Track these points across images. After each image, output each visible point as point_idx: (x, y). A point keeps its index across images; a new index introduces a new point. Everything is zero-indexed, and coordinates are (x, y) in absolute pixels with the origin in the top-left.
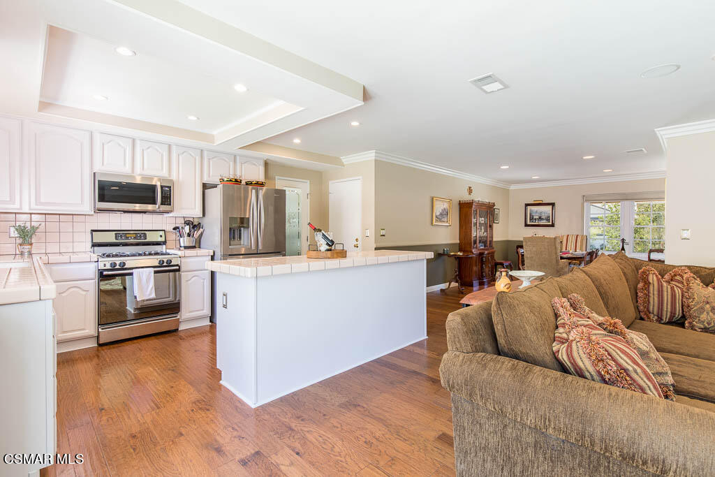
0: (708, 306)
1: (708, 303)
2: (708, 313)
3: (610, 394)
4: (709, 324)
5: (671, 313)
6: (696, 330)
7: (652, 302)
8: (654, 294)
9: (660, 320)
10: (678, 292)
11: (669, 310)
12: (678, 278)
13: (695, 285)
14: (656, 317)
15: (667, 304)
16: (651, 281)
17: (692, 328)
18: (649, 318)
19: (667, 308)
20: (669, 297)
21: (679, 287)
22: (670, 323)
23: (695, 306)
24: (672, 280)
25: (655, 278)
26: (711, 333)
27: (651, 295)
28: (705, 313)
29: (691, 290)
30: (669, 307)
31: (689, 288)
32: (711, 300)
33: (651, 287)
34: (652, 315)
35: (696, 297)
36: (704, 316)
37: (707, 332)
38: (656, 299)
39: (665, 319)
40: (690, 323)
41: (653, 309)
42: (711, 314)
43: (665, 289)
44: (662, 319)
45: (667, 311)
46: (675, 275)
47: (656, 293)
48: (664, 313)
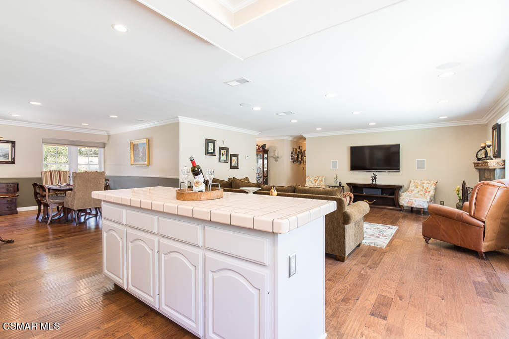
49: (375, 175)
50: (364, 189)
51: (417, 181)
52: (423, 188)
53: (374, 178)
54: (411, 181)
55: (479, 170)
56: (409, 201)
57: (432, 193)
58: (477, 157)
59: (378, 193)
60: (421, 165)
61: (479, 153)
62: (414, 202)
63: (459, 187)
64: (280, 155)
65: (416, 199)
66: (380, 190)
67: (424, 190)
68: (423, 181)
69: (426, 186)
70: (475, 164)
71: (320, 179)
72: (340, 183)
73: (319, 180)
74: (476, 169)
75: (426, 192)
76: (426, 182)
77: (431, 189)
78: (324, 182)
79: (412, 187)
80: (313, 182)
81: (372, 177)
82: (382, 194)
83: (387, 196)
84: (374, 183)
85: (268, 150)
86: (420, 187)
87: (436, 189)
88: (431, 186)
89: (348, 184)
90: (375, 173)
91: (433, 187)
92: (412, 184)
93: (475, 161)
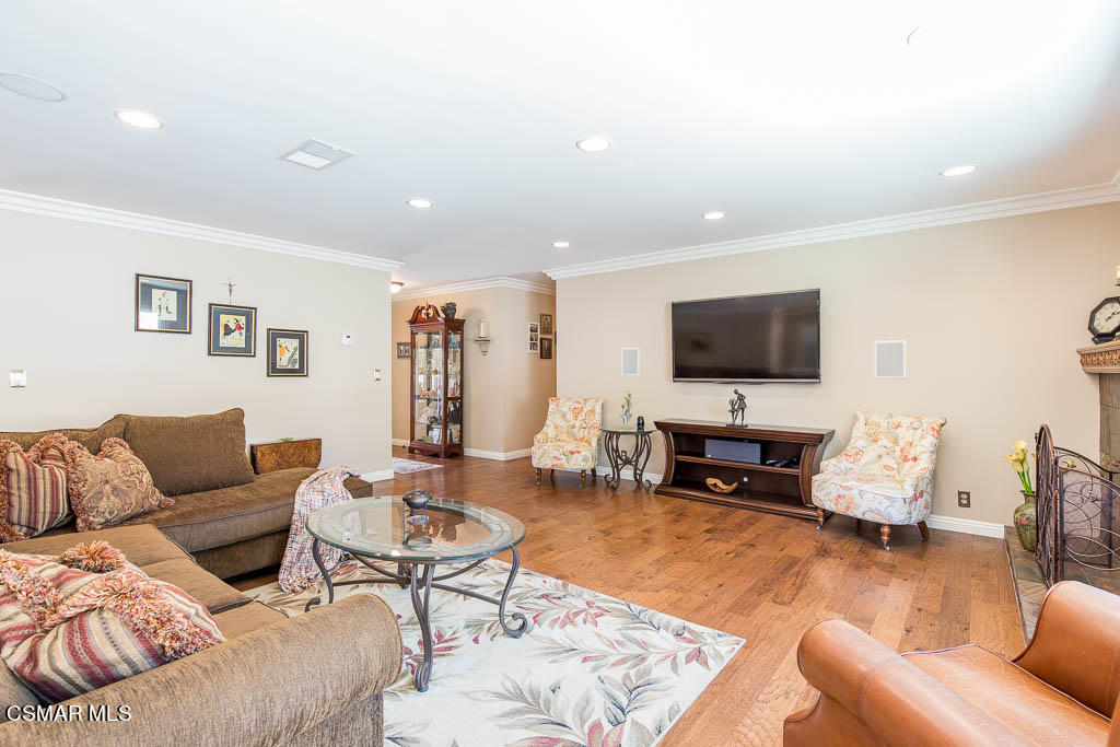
0: (107, 487)
1: (107, 482)
2: (108, 498)
3: (205, 670)
4: (110, 513)
5: (52, 513)
6: (94, 529)
7: (16, 504)
8: (19, 489)
9: (31, 531)
10: (61, 475)
11: (48, 510)
12: (53, 452)
13: (84, 458)
14: (24, 529)
15: (45, 500)
16: (13, 466)
17: (90, 527)
18: (12, 534)
19: (45, 506)
20: (48, 486)
21: (61, 468)
22: (50, 531)
23: (88, 491)
24: (42, 458)
25: (19, 457)
26: (115, 526)
27: (14, 491)
28: (105, 498)
29: (79, 468)
30: (48, 505)
31: (75, 465)
32: (111, 476)
33: (14, 477)
34: (17, 528)
35: (88, 477)
36: (103, 505)
37: (108, 527)
38: (25, 496)
39: (41, 528)
40: (84, 520)
41: (19, 516)
42: (112, 497)
43: (40, 474)
44: (35, 529)
45: (44, 513)
46: (47, 449)
47: (24, 485)
48: (40, 516)
49: (741, 398)
50: (708, 443)
51: (875, 418)
52: (896, 442)
53: (739, 405)
54: (856, 418)
55: (1102, 377)
56: (842, 492)
57: (925, 464)
58: (1091, 328)
59: (750, 456)
60: (890, 361)
61: (1101, 316)
62: (857, 500)
63: (1022, 444)
64: (491, 336)
65: (865, 487)
66: (757, 447)
67: (898, 449)
68: (896, 420)
69: (905, 435)
70: (1086, 357)
71: (588, 407)
72: (641, 423)
73: (585, 410)
74: (1089, 373)
75: (906, 460)
76: (906, 422)
77: (919, 449)
78: (598, 417)
79: (858, 441)
80: (570, 416)
81: (732, 403)
82: (763, 462)
83: (777, 469)
84: (738, 422)
85: (462, 322)
86: (884, 441)
87: (939, 451)
88: (923, 437)
89: (659, 425)
90: (742, 389)
91: (929, 442)
92: (860, 430)
93: (1087, 342)
